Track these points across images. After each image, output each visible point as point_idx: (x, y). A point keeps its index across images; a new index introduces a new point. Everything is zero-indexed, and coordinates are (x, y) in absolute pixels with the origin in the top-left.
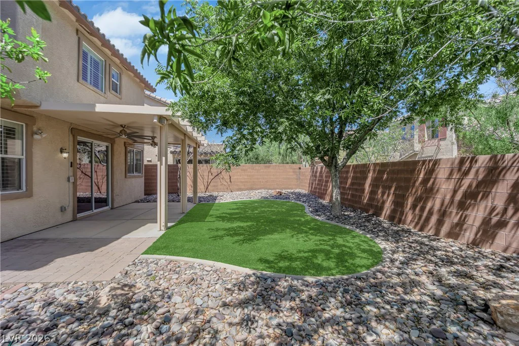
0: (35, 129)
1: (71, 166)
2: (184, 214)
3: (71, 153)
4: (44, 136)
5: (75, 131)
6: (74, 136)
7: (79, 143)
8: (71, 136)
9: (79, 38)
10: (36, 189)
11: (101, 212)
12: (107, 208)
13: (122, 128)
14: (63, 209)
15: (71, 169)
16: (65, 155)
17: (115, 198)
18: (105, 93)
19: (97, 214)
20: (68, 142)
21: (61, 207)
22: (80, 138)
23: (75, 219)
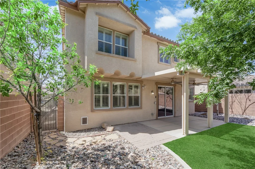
0: (143, 85)
1: (156, 98)
2: (209, 129)
3: (156, 92)
4: (145, 87)
5: (157, 83)
6: (157, 85)
7: (159, 88)
8: (156, 86)
9: (158, 45)
10: (143, 106)
11: (169, 118)
12: (172, 116)
13: (172, 80)
14: (152, 114)
15: (156, 99)
16: (153, 93)
17: (176, 112)
18: (171, 64)
19: (167, 118)
20: (155, 88)
21: (152, 113)
22: (159, 86)
23: (157, 119)
